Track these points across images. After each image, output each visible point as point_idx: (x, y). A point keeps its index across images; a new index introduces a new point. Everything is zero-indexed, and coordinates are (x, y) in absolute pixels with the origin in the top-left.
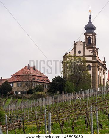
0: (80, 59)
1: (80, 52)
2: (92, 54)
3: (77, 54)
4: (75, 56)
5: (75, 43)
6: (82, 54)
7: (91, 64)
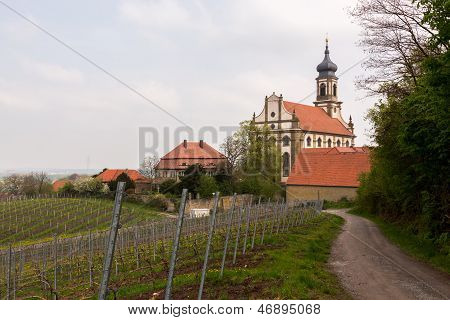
0: (273, 127)
1: (273, 114)
2: (291, 118)
3: (270, 119)
4: (266, 122)
5: (267, 99)
6: (276, 118)
7: (289, 135)
